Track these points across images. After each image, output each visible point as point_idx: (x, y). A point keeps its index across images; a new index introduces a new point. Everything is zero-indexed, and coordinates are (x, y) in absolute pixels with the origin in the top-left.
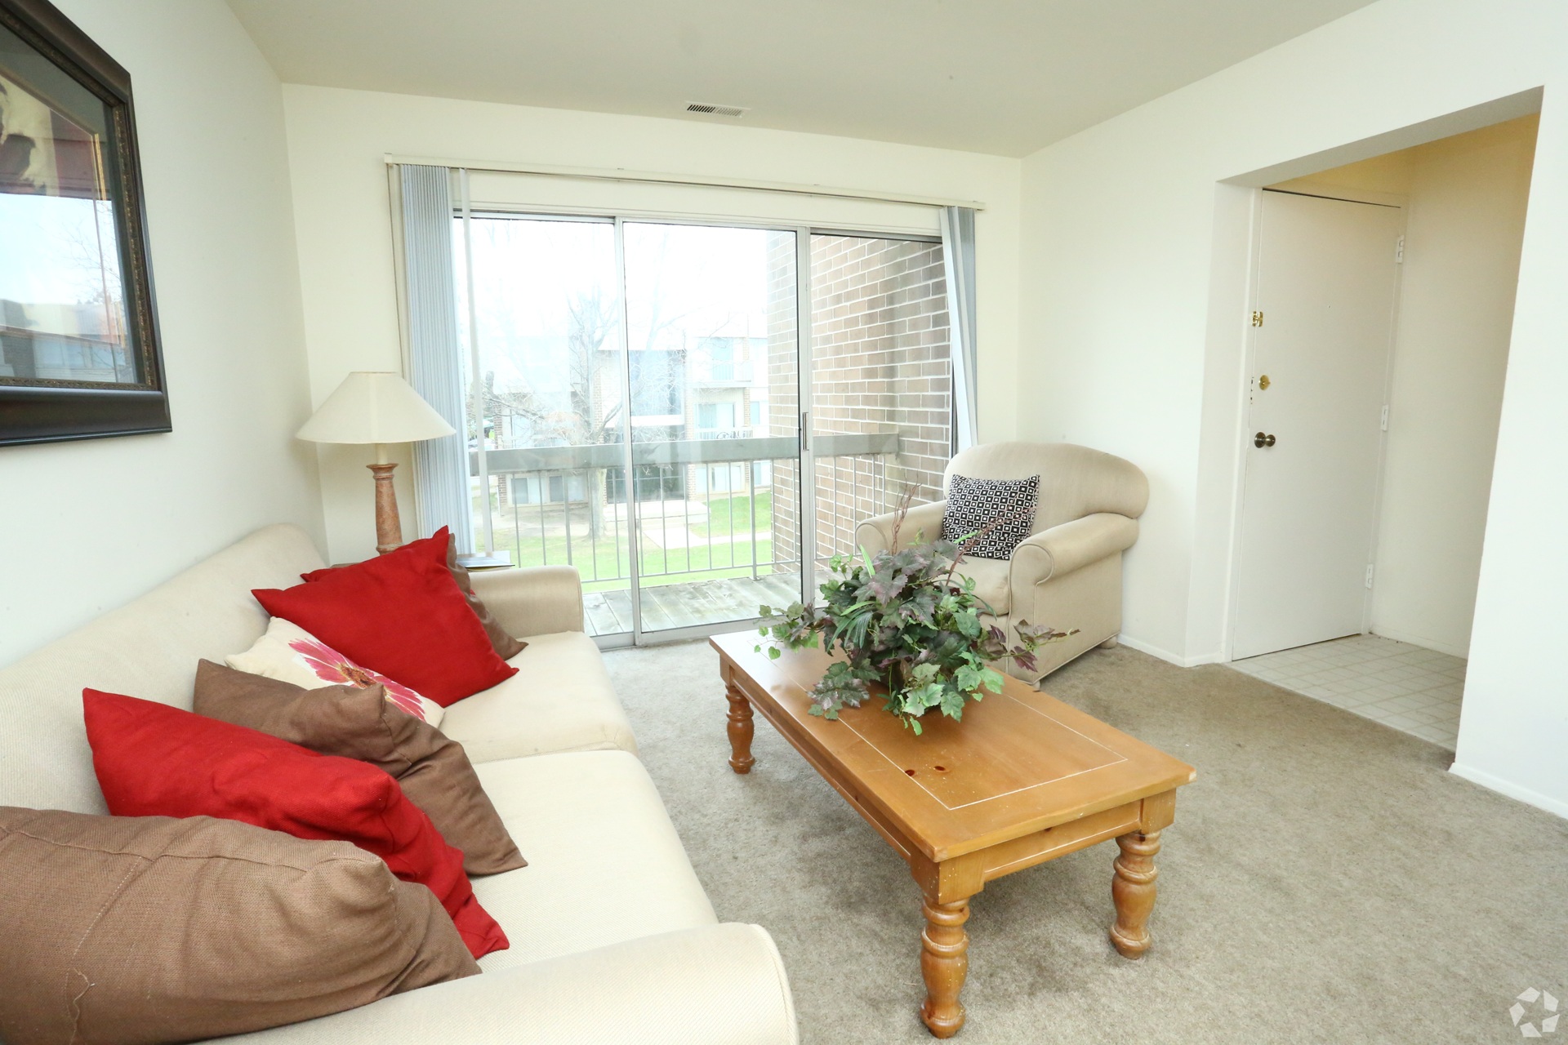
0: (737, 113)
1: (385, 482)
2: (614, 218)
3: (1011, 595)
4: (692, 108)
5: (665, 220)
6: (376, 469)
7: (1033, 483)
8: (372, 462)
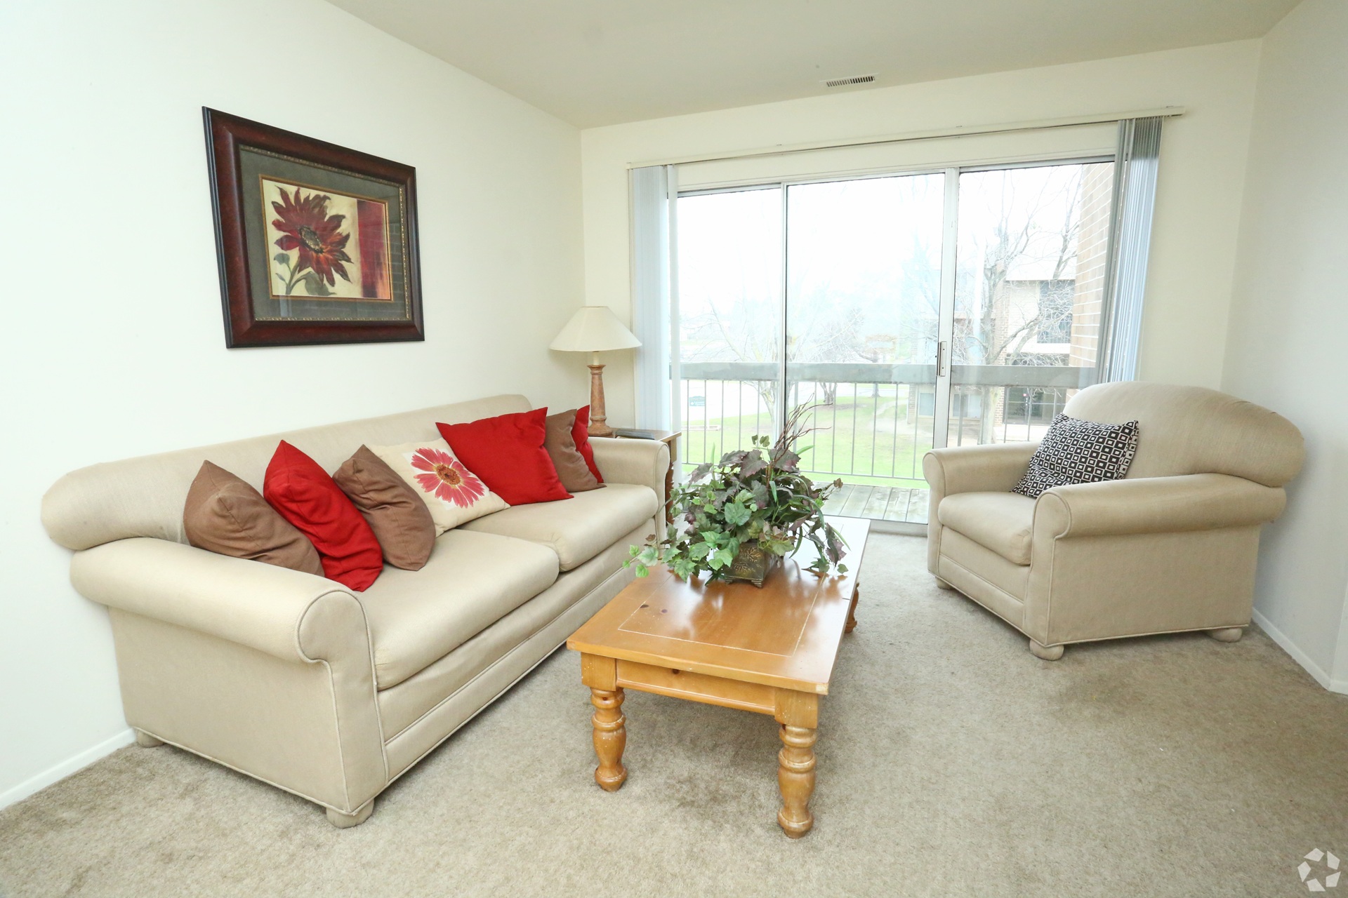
0: (871, 79)
1: (596, 377)
2: (780, 183)
3: (1030, 546)
4: (829, 84)
5: (823, 179)
6: (592, 368)
7: (1131, 430)
8: (590, 364)
